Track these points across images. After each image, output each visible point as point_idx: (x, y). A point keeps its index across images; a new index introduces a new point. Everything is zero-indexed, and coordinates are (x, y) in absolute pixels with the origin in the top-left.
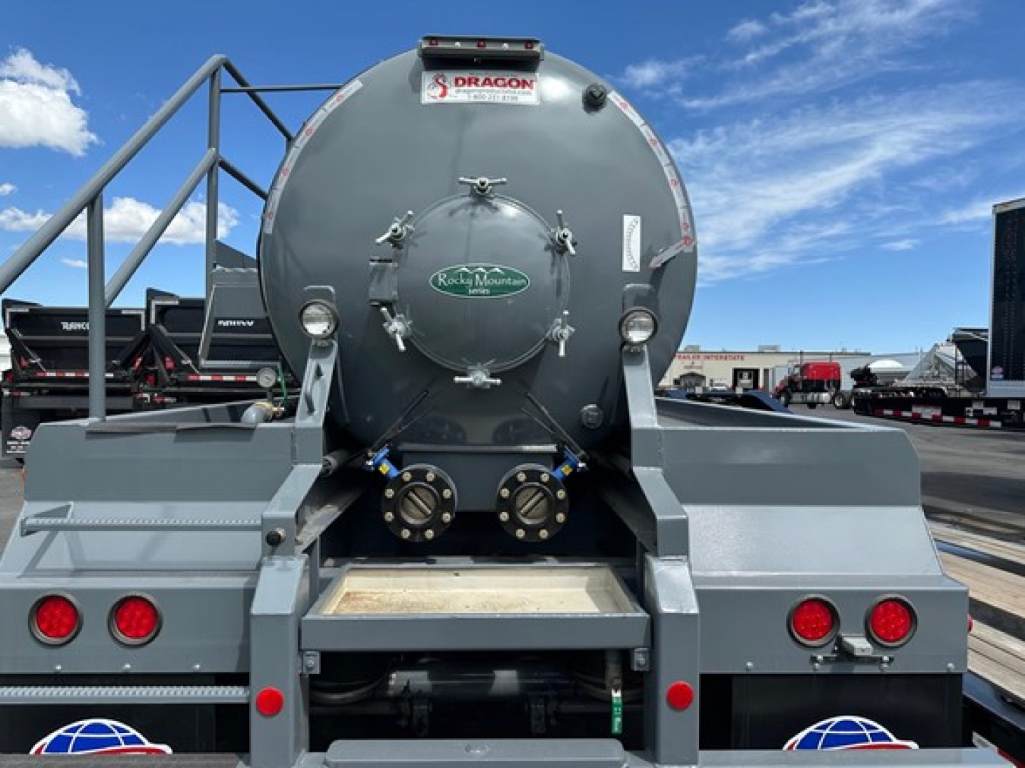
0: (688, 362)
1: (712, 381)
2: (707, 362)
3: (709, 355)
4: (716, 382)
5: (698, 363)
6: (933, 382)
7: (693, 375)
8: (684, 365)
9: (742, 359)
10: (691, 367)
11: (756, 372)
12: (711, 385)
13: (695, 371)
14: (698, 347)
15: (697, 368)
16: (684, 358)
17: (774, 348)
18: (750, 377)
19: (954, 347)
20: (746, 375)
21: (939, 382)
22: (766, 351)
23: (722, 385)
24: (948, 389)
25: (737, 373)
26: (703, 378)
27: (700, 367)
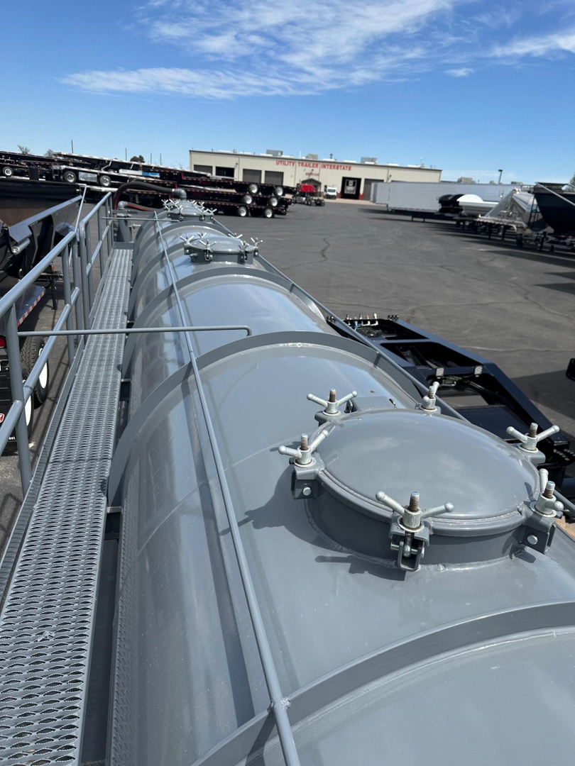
0: (309, 170)
1: (326, 186)
2: (323, 170)
3: (325, 164)
4: (328, 188)
5: (316, 170)
6: (507, 221)
7: (311, 181)
8: (306, 172)
9: (350, 169)
10: (311, 174)
11: (359, 180)
12: (325, 190)
13: (312, 177)
14: (315, 156)
15: (315, 175)
16: (306, 165)
17: (372, 160)
18: (354, 185)
19: (533, 197)
20: (351, 182)
21: (511, 221)
22: (367, 163)
23: (334, 191)
24: (517, 227)
25: (345, 181)
26: (319, 184)
27: (318, 175)
